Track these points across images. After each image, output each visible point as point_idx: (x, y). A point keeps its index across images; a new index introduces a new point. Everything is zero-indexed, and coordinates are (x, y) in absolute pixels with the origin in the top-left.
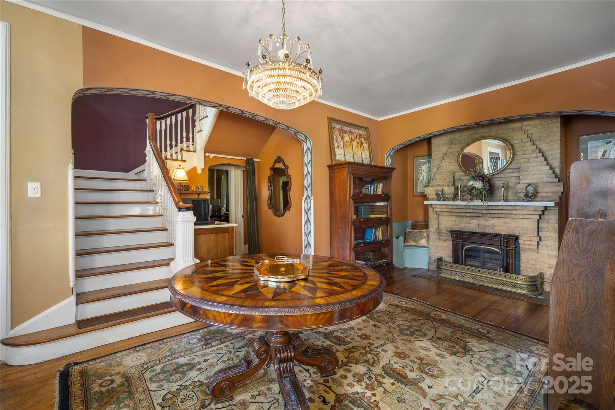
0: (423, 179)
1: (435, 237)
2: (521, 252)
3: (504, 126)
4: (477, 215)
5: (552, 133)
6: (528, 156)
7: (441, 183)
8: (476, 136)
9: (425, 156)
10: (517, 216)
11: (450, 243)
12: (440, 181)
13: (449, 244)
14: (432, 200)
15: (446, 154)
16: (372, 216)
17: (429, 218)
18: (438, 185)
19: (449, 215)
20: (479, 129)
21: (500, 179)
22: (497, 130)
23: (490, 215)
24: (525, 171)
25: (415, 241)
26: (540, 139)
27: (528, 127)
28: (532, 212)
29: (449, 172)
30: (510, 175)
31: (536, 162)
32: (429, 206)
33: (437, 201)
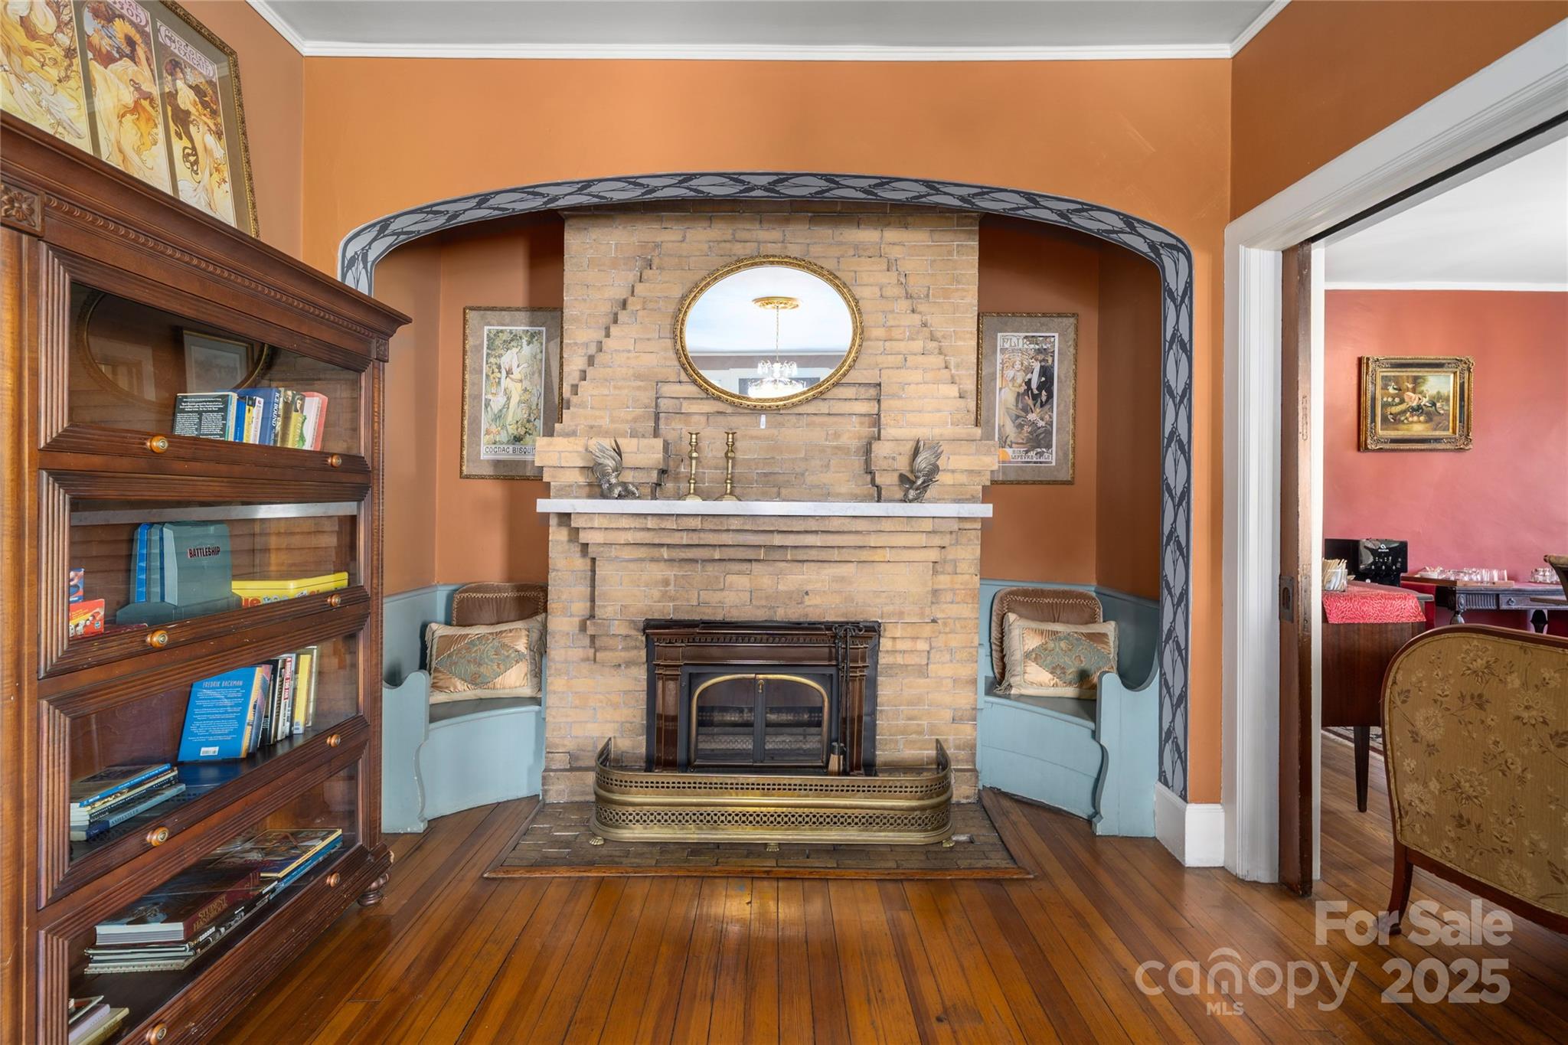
0: (507, 405)
1: (577, 653)
2: (880, 679)
3: (830, 231)
4: (750, 554)
5: (958, 282)
6: (902, 346)
7: (605, 422)
8: (739, 250)
9: (518, 309)
10: (878, 556)
11: (641, 674)
12: (597, 413)
13: (636, 679)
14: (566, 492)
15: (624, 304)
16: (249, 590)
17: (552, 575)
18: (593, 430)
19: (642, 560)
20: (748, 226)
21: (815, 418)
22: (808, 241)
23: (795, 552)
24: (894, 396)
25: (475, 681)
26: (928, 296)
27: (897, 248)
28: (922, 540)
29: (638, 377)
30: (846, 407)
31: (925, 370)
32: (553, 521)
33: (591, 496)
